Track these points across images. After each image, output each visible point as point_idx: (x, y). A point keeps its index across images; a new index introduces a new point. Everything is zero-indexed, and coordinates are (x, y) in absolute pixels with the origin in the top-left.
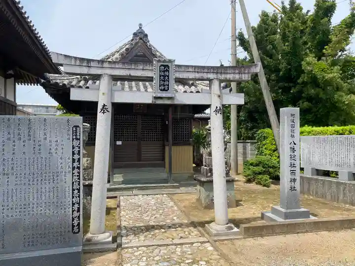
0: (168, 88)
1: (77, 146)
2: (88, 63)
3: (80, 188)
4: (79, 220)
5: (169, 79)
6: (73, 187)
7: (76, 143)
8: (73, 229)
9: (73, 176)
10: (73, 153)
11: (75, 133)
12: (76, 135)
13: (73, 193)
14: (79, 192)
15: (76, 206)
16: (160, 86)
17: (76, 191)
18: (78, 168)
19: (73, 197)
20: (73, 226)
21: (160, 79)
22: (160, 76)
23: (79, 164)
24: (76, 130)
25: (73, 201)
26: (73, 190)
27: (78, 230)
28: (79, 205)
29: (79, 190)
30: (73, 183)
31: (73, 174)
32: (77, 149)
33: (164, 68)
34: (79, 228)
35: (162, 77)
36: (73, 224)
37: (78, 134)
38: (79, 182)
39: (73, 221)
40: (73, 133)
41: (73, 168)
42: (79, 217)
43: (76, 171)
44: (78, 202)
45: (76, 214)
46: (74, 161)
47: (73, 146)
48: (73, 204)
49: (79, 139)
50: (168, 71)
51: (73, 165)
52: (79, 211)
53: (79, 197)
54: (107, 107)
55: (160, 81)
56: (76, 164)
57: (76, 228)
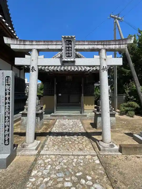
0: (71, 55)
1: (8, 89)
2: (24, 43)
3: (9, 116)
4: (9, 136)
5: (71, 49)
6: (5, 115)
7: (7, 87)
8: (5, 143)
9: (5, 108)
10: (6, 94)
11: (7, 80)
12: (8, 83)
13: (5, 119)
14: (9, 118)
15: (7, 127)
16: (66, 54)
17: (7, 118)
18: (9, 103)
19: (5, 122)
20: (5, 141)
21: (66, 49)
22: (66, 48)
23: (9, 101)
24: (8, 79)
25: (5, 124)
26: (5, 117)
27: (8, 143)
28: (9, 127)
30: (5, 113)
31: (5, 107)
32: (8, 91)
33: (69, 43)
34: (9, 142)
36: (5, 139)
37: (9, 81)
38: (9, 112)
39: (5, 137)
40: (6, 81)
41: (6, 103)
42: (9, 135)
43: (7, 105)
44: (8, 125)
45: (7, 133)
46: (6, 99)
47: (6, 89)
48: (5, 126)
49: (10, 85)
50: (71, 44)
51: (5, 101)
52: (8, 130)
53: (9, 121)
54: (34, 68)
55: (66, 51)
56: (7, 101)
57: (7, 141)
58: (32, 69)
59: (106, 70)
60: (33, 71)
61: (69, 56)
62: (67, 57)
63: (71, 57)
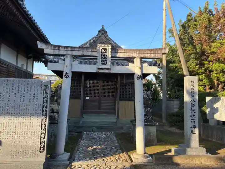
0: (107, 63)
1: (46, 98)
2: (58, 48)
3: (46, 123)
4: (44, 144)
5: (107, 57)
6: (42, 122)
7: (45, 95)
8: (40, 150)
9: (42, 116)
10: (44, 102)
12: (46, 91)
13: (42, 127)
14: (45, 126)
15: (43, 135)
16: (101, 62)
17: (43, 126)
18: (46, 111)
19: (42, 129)
20: (40, 148)
21: (101, 57)
22: (102, 55)
23: (47, 109)
24: (46, 88)
25: (41, 132)
26: (42, 124)
28: (45, 134)
29: (45, 125)
30: (42, 120)
31: (43, 114)
33: (104, 51)
34: (44, 149)
35: (103, 56)
36: (40, 146)
37: (47, 90)
38: (46, 120)
39: (40, 144)
40: (44, 89)
41: (43, 111)
42: (44, 142)
44: (45, 132)
45: (42, 140)
46: (43, 106)
47: (43, 97)
48: (41, 134)
49: (48, 93)
50: (107, 52)
51: (43, 109)
52: (44, 138)
53: (45, 129)
54: (68, 74)
55: (101, 58)
56: (45, 109)
57: (42, 149)
58: (66, 75)
59: (140, 78)
60: (66, 78)
61: (104, 64)
62: (102, 64)
63: (106, 64)
